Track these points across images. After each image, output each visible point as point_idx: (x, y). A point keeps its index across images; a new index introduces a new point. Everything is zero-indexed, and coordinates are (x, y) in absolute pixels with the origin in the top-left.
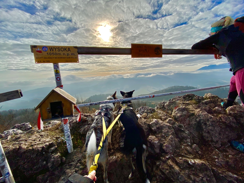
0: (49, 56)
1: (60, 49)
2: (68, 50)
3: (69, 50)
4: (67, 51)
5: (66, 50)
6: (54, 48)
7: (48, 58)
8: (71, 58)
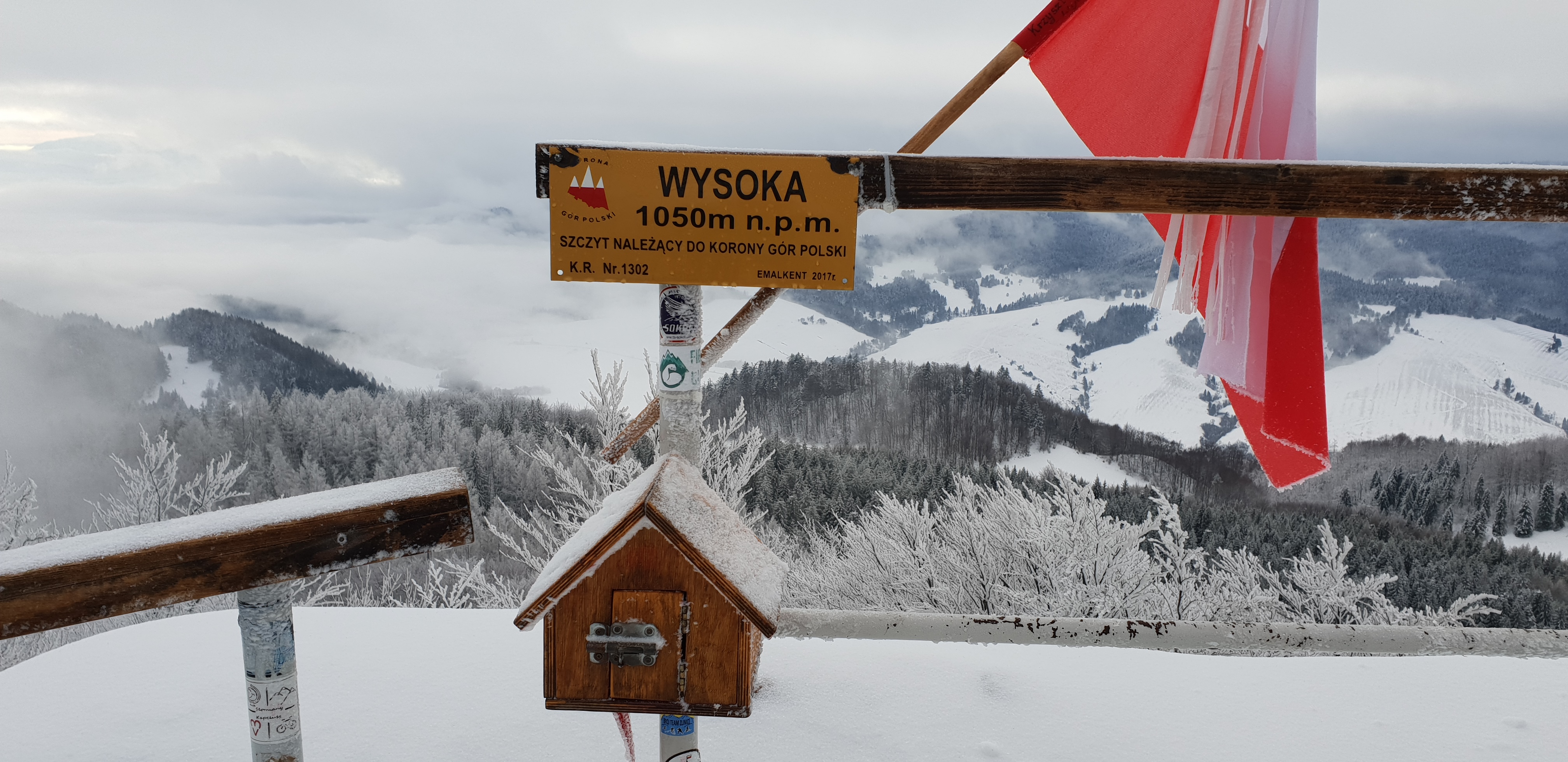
0: (653, 231)
1: (732, 182)
2: (790, 192)
3: (795, 187)
4: (778, 198)
5: (770, 191)
6: (690, 172)
7: (638, 245)
8: (798, 250)
